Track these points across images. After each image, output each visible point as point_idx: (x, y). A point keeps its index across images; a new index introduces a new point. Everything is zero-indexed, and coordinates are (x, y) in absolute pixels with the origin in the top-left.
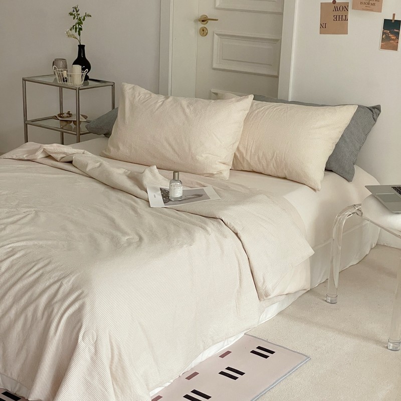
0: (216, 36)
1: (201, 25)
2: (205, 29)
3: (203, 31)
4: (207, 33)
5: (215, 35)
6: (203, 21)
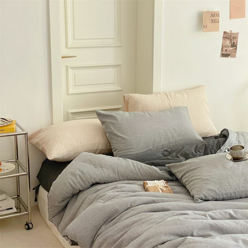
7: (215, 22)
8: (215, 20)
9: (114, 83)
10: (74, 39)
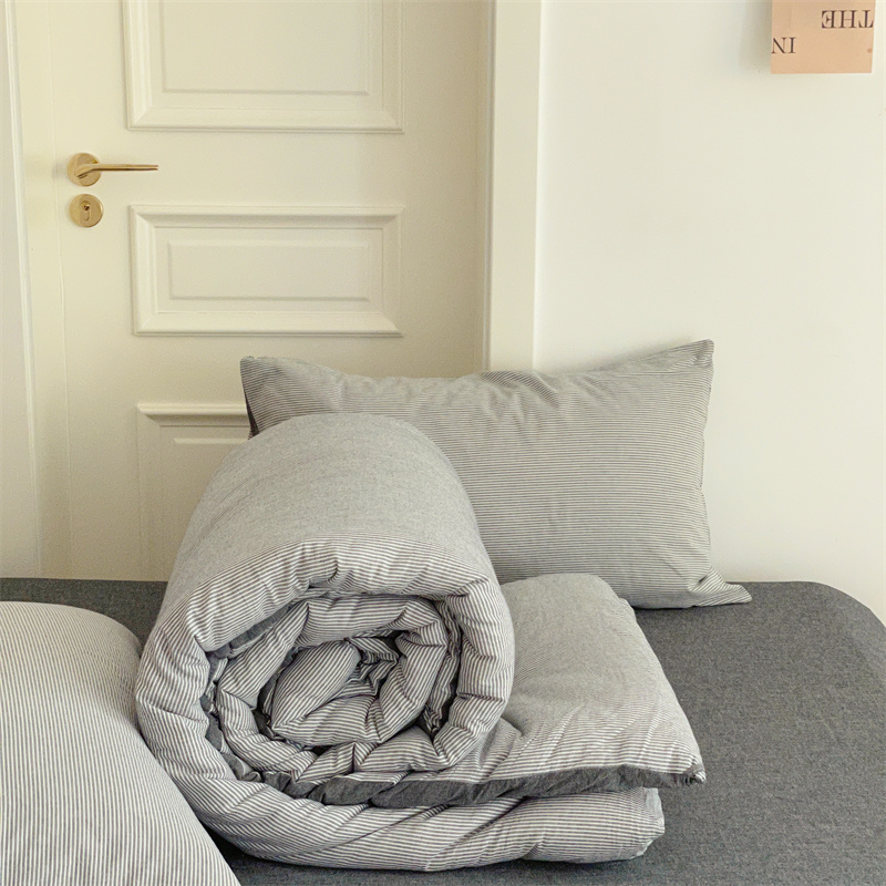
4: (102, 216)
5: (139, 220)
7: (848, 23)
8: (848, 15)
9: (364, 299)
10: (165, 90)
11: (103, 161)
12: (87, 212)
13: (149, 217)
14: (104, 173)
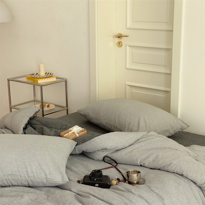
0: (128, 47)
1: (117, 40)
2: (120, 43)
3: (119, 44)
4: (122, 45)
6: (119, 37)
10: (133, 21)
11: (123, 35)
12: (120, 44)
13: (129, 46)
14: (123, 37)
